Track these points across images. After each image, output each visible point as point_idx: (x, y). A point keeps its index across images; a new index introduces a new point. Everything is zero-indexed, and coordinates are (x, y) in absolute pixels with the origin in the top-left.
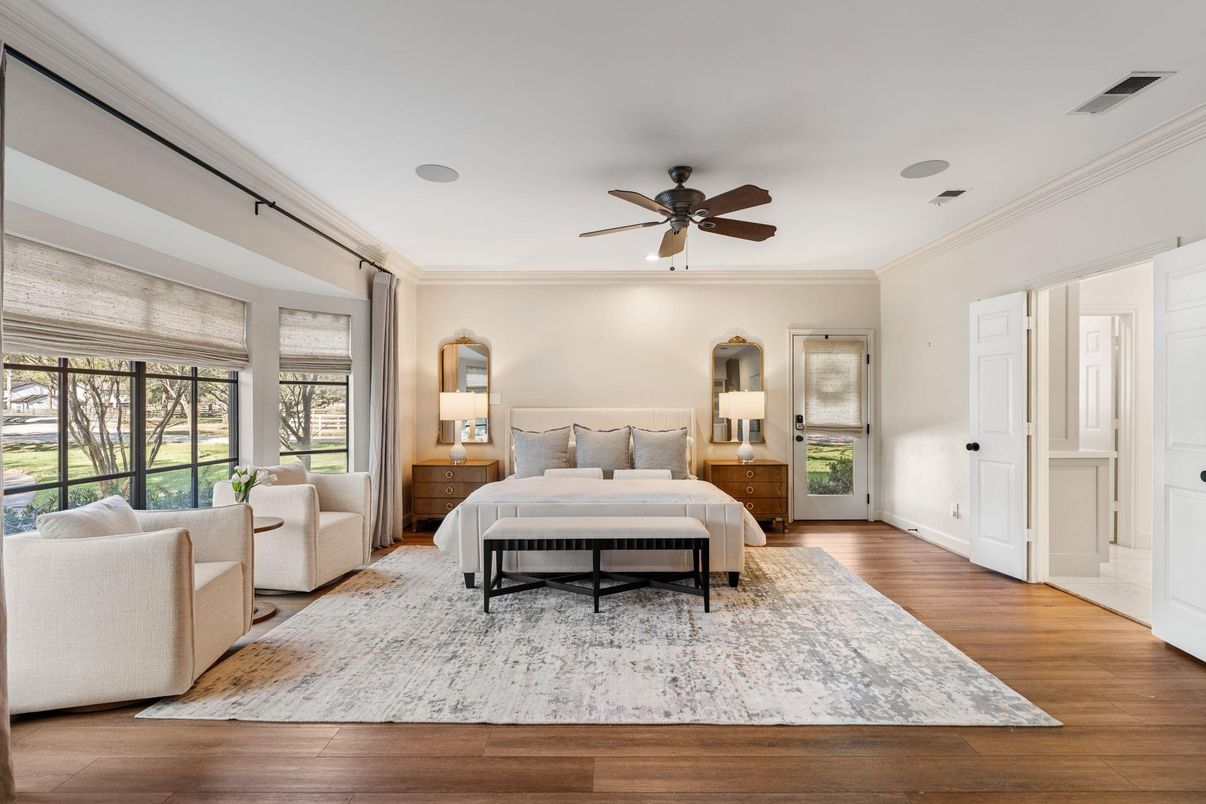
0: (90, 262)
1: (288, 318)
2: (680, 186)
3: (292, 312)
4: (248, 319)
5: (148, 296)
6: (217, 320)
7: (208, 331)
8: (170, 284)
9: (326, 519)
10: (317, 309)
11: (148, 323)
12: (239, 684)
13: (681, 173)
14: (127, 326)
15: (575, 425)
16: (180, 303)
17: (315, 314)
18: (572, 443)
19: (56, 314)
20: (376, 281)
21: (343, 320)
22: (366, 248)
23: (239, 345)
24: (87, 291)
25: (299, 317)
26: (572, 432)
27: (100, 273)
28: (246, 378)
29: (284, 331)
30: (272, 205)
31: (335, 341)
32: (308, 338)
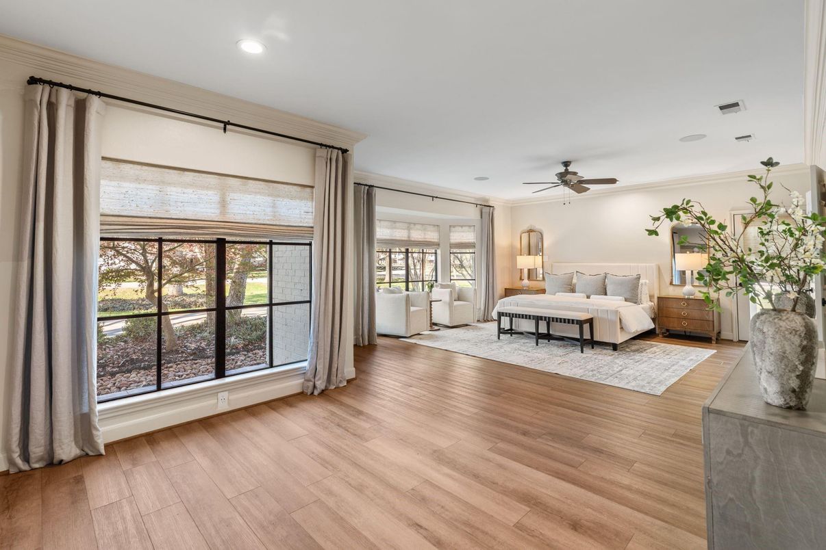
0: (395, 222)
1: (453, 229)
2: (566, 170)
3: (454, 227)
4: (439, 231)
5: (409, 229)
6: (429, 233)
7: (427, 237)
8: (415, 224)
9: (456, 303)
10: (462, 225)
11: (409, 237)
12: (420, 339)
13: (566, 164)
14: (403, 239)
15: (577, 272)
16: (417, 229)
17: (462, 226)
18: (574, 281)
19: (388, 238)
20: (483, 211)
21: (472, 228)
22: (478, 199)
23: (436, 241)
24: (395, 230)
25: (457, 228)
26: (575, 275)
27: (398, 225)
28: (439, 252)
29: (451, 234)
30: (437, 197)
31: (468, 236)
32: (459, 236)
